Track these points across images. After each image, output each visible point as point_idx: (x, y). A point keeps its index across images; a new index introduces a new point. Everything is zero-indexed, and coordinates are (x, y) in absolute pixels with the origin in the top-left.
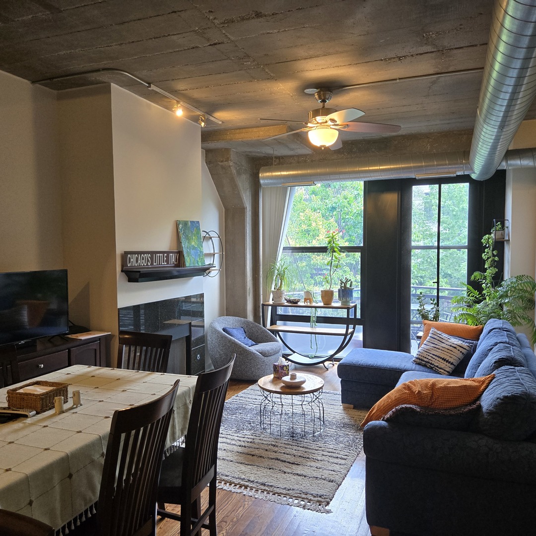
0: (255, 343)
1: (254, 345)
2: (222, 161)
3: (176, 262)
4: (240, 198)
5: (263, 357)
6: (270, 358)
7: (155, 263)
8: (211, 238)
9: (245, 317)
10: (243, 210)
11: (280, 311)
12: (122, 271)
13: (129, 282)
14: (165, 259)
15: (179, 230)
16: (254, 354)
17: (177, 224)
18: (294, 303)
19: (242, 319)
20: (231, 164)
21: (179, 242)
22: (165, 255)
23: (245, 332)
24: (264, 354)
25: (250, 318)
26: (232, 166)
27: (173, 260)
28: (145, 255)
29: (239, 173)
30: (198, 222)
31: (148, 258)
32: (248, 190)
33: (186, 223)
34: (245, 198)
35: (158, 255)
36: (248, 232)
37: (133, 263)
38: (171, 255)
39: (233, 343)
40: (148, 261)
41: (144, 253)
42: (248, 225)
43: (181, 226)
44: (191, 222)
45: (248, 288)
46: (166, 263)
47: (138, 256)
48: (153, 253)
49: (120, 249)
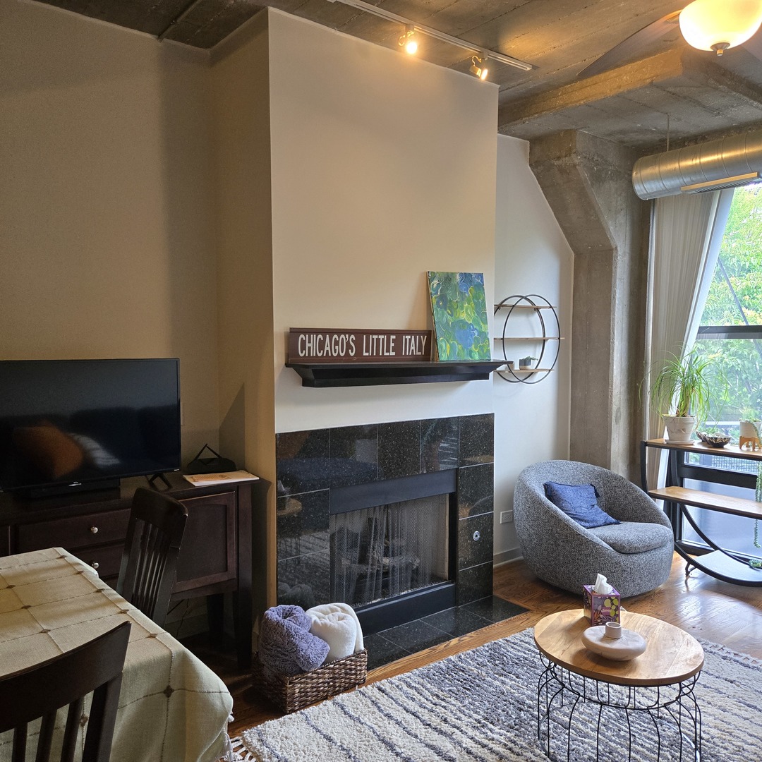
0: (613, 520)
1: (611, 524)
2: (559, 158)
3: (420, 350)
4: (602, 231)
5: (617, 554)
6: (635, 558)
7: (367, 351)
8: (537, 309)
9: (606, 464)
10: (608, 254)
11: (692, 460)
12: (287, 365)
13: (303, 386)
14: (392, 345)
15: (431, 291)
16: (595, 544)
17: (429, 278)
18: (715, 446)
19: (596, 468)
20: (577, 159)
21: (430, 314)
22: (393, 337)
23: (597, 495)
24: (619, 548)
25: (619, 466)
26: (579, 165)
27: (414, 348)
28: (342, 336)
29: (598, 178)
30: (481, 275)
31: (348, 343)
32: (623, 213)
33: (448, 278)
34: (611, 228)
35: (375, 337)
36: (617, 296)
37: (311, 348)
38: (408, 337)
39: (552, 516)
40: (349, 347)
41: (340, 332)
42: (618, 282)
43: (435, 282)
44: (461, 274)
45: (614, 408)
46: (394, 354)
47: (325, 338)
48: (359, 333)
49: (283, 320)
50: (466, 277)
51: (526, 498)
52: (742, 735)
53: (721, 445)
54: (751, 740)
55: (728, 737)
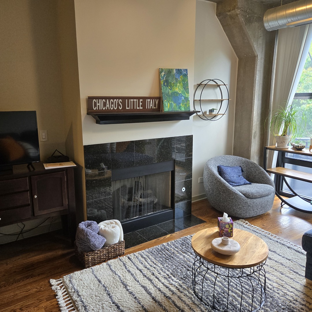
0: (248, 182)
1: (247, 184)
2: (229, 11)
3: (155, 106)
4: (250, 47)
5: (246, 199)
6: (255, 200)
7: (128, 107)
8: (219, 86)
9: (249, 157)
10: (253, 59)
12: (88, 114)
13: (96, 123)
14: (141, 104)
15: (161, 78)
17: (160, 71)
19: (243, 159)
20: (238, 11)
21: (160, 89)
22: (141, 100)
23: (242, 171)
26: (239, 14)
27: (152, 105)
28: (115, 100)
29: (249, 21)
30: (186, 70)
31: (118, 103)
32: (261, 38)
33: (169, 71)
34: (255, 46)
35: (132, 100)
36: (257, 79)
37: (100, 105)
38: (149, 100)
39: (218, 181)
40: (119, 105)
41: (114, 98)
42: (258, 72)
43: (163, 73)
44: (176, 70)
45: (253, 131)
46: (142, 108)
47: (106, 101)
48: (124, 98)
49: (85, 93)
50: (179, 71)
51: (208, 173)
52: (288, 287)
53: (300, 149)
54: (291, 290)
55: (281, 288)
